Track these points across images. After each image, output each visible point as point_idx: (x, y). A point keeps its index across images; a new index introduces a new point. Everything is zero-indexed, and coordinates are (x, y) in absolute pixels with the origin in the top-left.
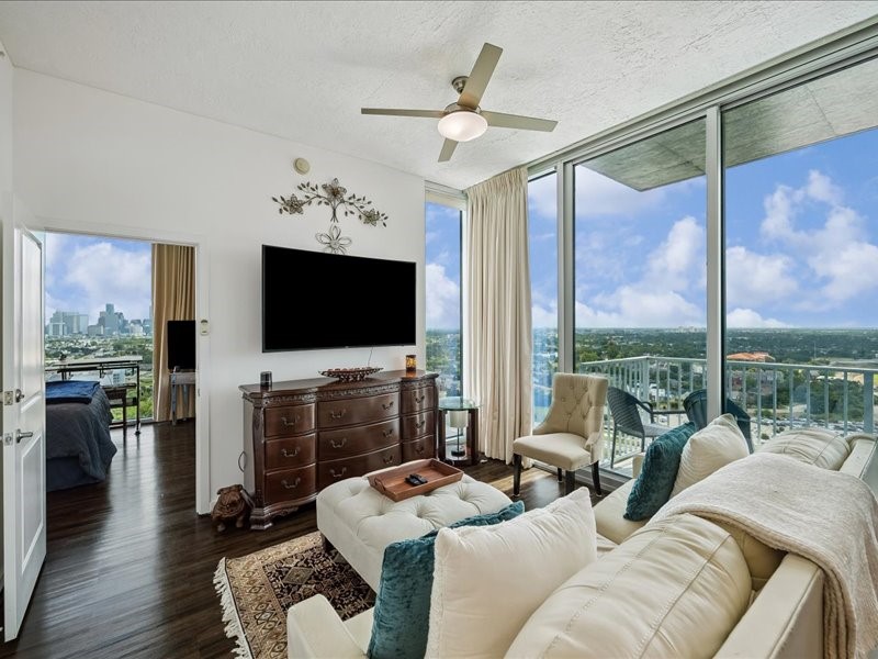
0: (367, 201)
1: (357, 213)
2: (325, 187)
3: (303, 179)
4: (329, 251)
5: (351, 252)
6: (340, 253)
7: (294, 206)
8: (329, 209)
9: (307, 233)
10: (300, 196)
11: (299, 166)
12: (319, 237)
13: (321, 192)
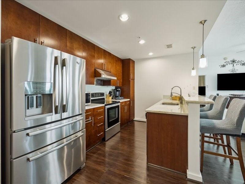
0: (243, 61)
1: (240, 64)
2: (231, 61)
3: (226, 61)
4: (232, 73)
5: (237, 72)
6: (235, 73)
7: (224, 66)
8: (232, 65)
9: (227, 70)
10: (225, 64)
11: (225, 59)
12: (229, 71)
13: (230, 62)
